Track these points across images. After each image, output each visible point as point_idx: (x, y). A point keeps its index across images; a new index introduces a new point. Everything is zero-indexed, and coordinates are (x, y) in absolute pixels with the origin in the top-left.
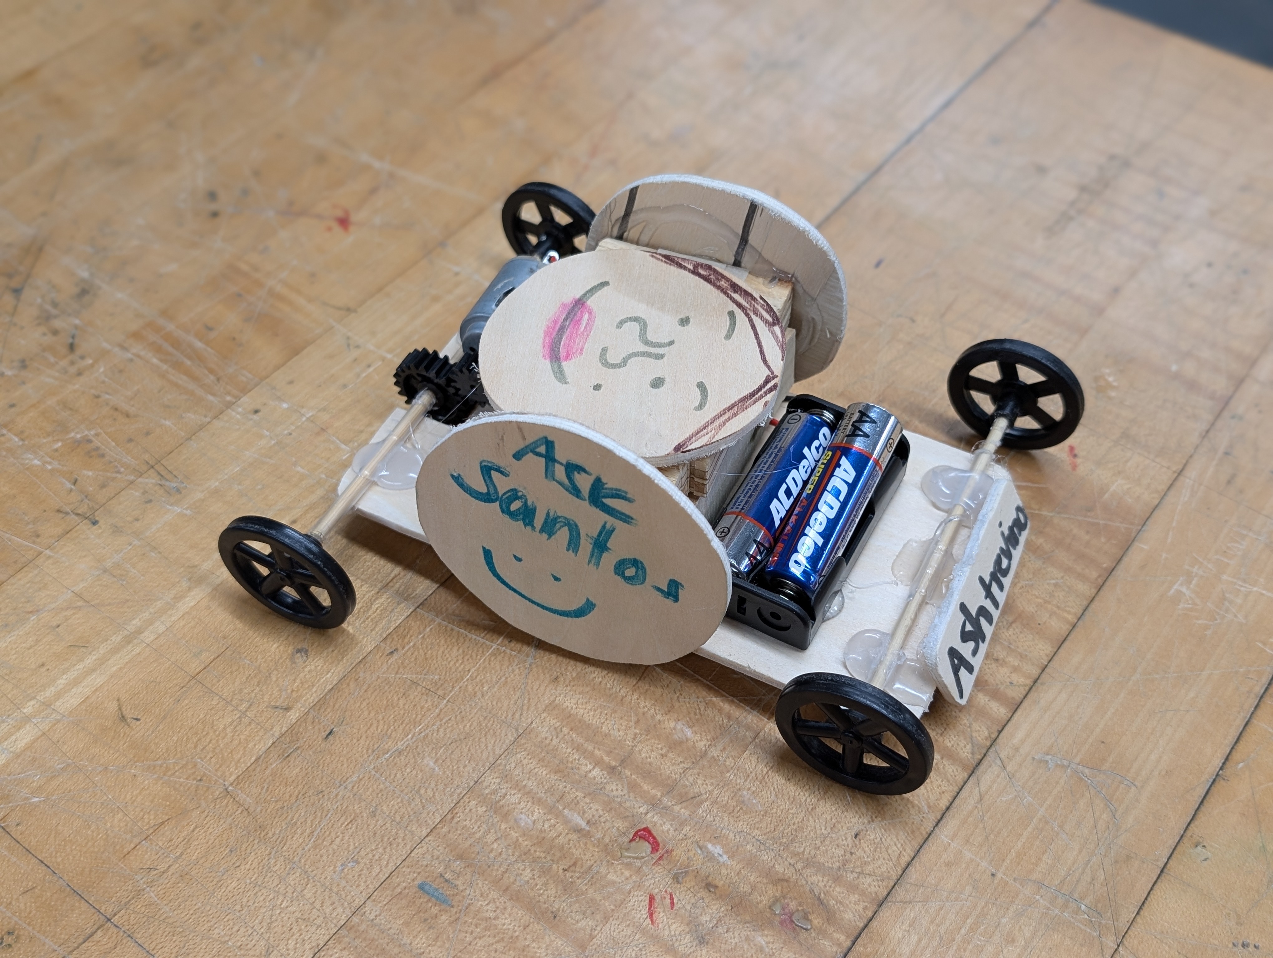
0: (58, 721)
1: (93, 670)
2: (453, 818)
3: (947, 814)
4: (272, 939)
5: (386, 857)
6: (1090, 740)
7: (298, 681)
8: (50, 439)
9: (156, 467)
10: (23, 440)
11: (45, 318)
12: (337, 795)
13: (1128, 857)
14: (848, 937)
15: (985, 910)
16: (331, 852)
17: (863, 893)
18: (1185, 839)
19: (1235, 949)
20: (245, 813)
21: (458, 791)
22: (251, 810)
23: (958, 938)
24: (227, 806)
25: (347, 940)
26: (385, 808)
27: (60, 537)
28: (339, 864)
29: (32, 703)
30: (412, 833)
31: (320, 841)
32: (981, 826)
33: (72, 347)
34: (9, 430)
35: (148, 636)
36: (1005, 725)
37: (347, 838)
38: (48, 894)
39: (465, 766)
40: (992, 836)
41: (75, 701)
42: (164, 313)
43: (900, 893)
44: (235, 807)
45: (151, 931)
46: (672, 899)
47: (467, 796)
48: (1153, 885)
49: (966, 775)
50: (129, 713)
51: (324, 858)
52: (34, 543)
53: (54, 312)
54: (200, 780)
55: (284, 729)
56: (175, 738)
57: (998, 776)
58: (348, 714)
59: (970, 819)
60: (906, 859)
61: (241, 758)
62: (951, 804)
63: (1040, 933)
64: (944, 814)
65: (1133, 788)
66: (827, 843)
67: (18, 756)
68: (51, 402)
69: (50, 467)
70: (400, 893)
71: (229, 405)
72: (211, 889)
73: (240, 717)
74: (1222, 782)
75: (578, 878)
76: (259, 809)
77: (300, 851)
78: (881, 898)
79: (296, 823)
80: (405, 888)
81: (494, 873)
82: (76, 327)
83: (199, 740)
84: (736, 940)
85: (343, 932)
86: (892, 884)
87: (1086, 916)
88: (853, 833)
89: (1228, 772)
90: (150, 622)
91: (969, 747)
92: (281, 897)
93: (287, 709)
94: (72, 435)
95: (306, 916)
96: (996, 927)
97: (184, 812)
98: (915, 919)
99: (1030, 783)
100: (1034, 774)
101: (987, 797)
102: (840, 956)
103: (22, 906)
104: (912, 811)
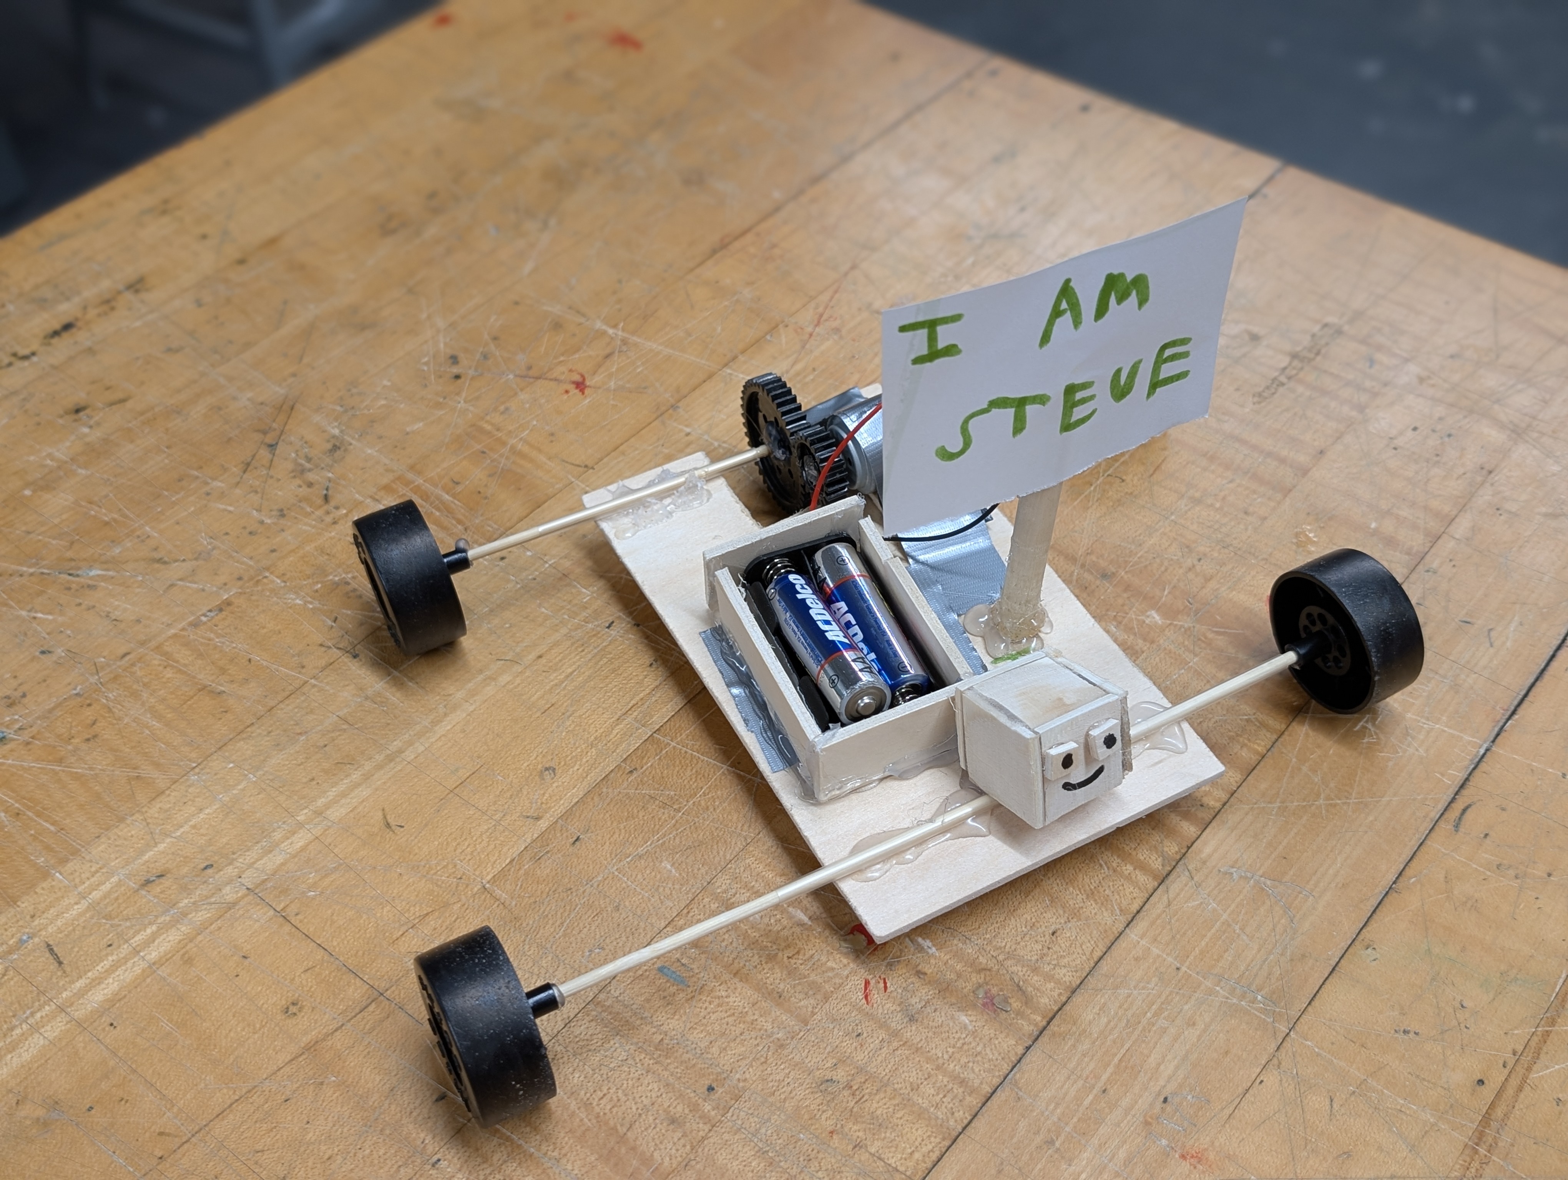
0: (329, 827)
1: (360, 785)
2: (688, 912)
3: (1137, 917)
5: (629, 945)
6: (1273, 856)
7: (547, 795)
8: (310, 581)
10: (285, 582)
11: (300, 471)
12: (584, 892)
13: (1304, 956)
14: (1043, 1018)
15: (1170, 998)
16: (579, 940)
17: (1058, 982)
18: (1357, 943)
19: (1397, 1035)
20: (501, 906)
21: (693, 890)
22: (507, 903)
23: (1144, 1021)
24: (485, 900)
25: (594, 1013)
26: (627, 903)
27: (323, 669)
28: (587, 950)
29: (306, 811)
30: (652, 924)
31: (569, 931)
32: (1168, 927)
33: (326, 499)
34: (272, 573)
35: (409, 755)
36: (1194, 842)
37: (593, 928)
38: (327, 972)
39: (699, 869)
40: (1178, 936)
41: (343, 811)
42: (412, 468)
43: (1092, 981)
44: (492, 902)
46: (885, 983)
47: (701, 894)
48: (1325, 981)
49: (1156, 884)
50: (392, 823)
51: (574, 945)
52: (300, 673)
53: (308, 465)
54: (461, 878)
55: (536, 835)
56: (436, 843)
57: (1186, 885)
58: (593, 823)
59: (1159, 921)
60: (1098, 954)
61: (496, 860)
62: (1141, 908)
63: (1219, 1018)
64: (1134, 917)
65: (1311, 898)
66: (1027, 938)
67: (294, 857)
68: (309, 548)
69: (311, 606)
70: (642, 975)
73: (495, 825)
74: (1395, 894)
75: (801, 964)
76: (514, 903)
77: (552, 940)
78: (1074, 985)
79: (547, 916)
80: (646, 971)
81: (726, 959)
82: (330, 480)
83: (458, 844)
84: (943, 1018)
85: (591, 1006)
86: (1085, 974)
87: (1262, 1005)
88: (1051, 932)
89: (1400, 885)
90: (410, 743)
91: (1160, 860)
92: (535, 977)
93: (538, 818)
94: (331, 577)
96: (1179, 1013)
97: (446, 905)
98: (1105, 1004)
99: (1215, 892)
100: (1219, 884)
101: (1175, 903)
102: (1036, 1033)
103: (304, 982)
104: (1105, 914)
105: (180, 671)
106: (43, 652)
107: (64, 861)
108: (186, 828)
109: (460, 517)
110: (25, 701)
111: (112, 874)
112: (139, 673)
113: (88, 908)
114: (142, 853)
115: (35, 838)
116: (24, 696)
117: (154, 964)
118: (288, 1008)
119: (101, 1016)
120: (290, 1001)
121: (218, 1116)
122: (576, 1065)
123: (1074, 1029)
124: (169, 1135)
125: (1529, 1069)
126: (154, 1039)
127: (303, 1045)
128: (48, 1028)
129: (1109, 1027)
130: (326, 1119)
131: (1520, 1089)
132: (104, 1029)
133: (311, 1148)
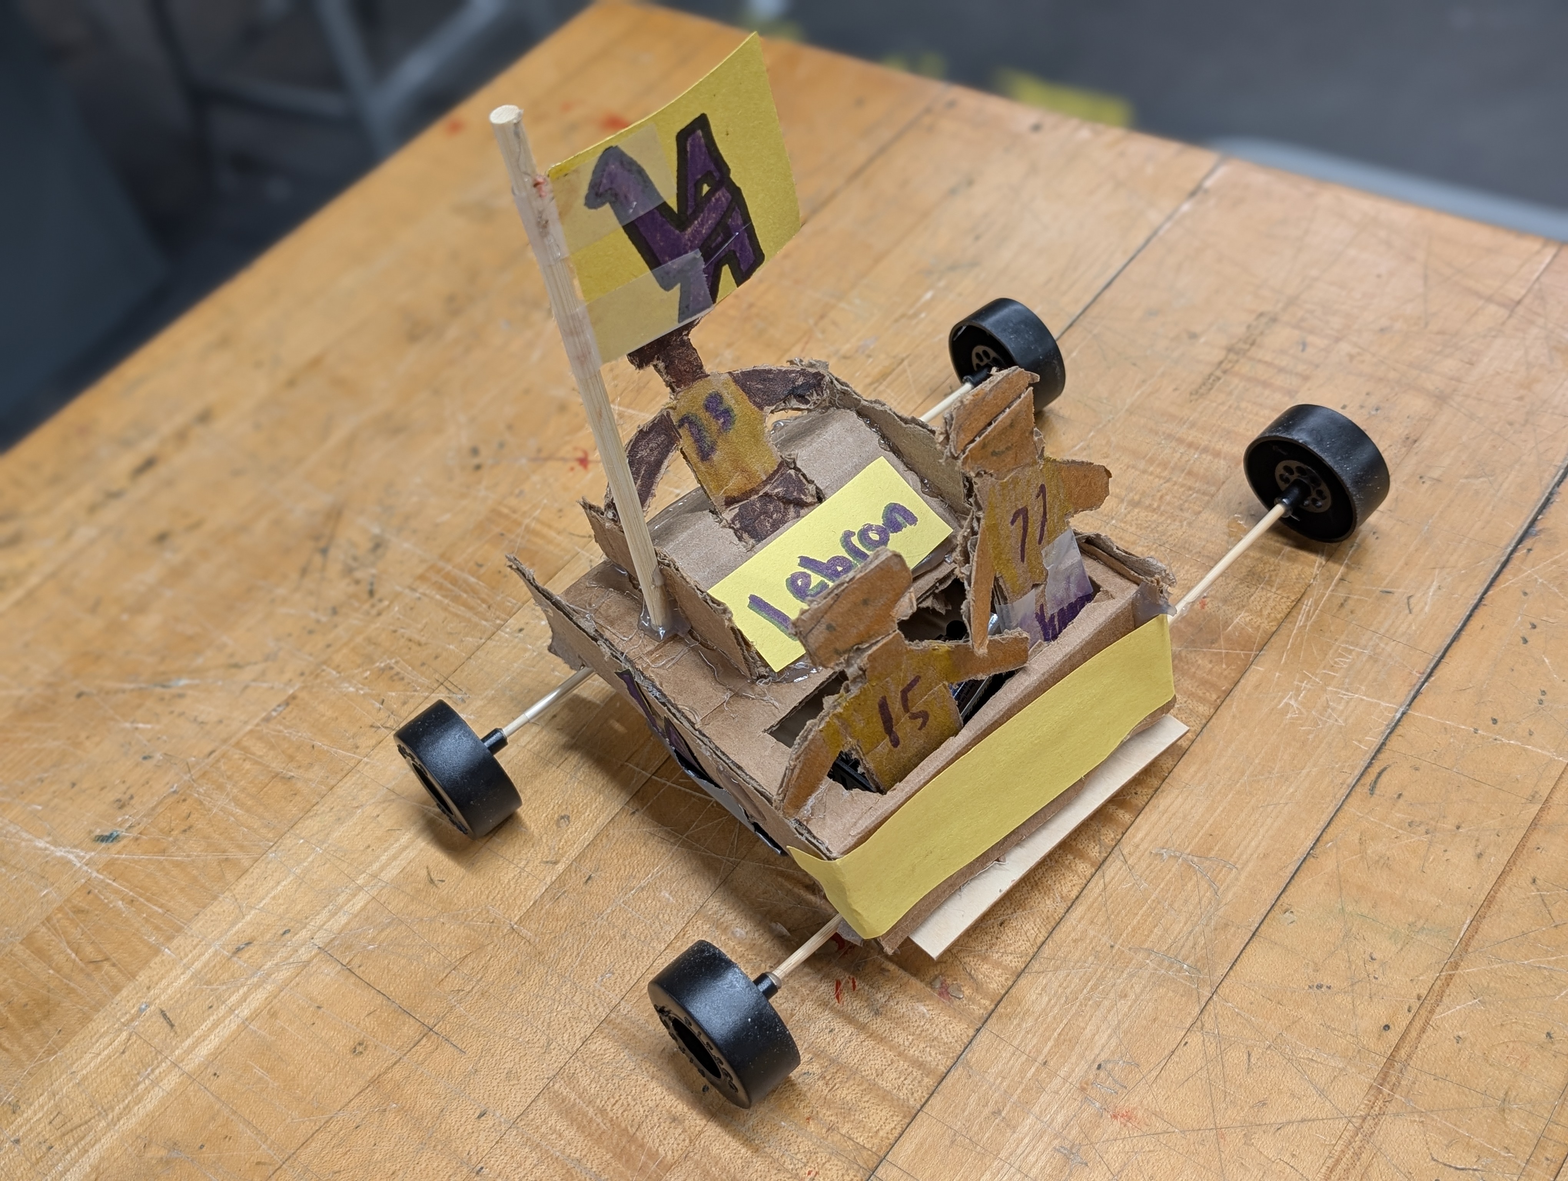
0: (384, 888)
1: (407, 847)
2: (684, 935)
3: (1076, 902)
4: (551, 1035)
5: (634, 968)
6: (1200, 834)
7: (563, 841)
8: (361, 669)
9: (445, 683)
10: (339, 673)
11: (348, 571)
12: (596, 924)
13: (1226, 925)
14: (992, 1001)
15: (1104, 973)
16: (593, 967)
17: (1005, 968)
18: (1276, 908)
19: (1311, 990)
20: (527, 944)
21: (688, 914)
22: (532, 941)
23: (1081, 997)
24: (513, 940)
25: (607, 1030)
26: (632, 931)
27: (374, 747)
28: (599, 976)
29: (363, 875)
30: (654, 948)
31: (584, 960)
32: (1104, 909)
33: (371, 593)
34: (329, 666)
36: (1128, 828)
37: (604, 956)
38: (386, 1014)
39: (693, 895)
40: (1113, 917)
41: (395, 872)
42: (442, 556)
43: (1036, 966)
44: (519, 940)
45: (462, 1035)
46: (854, 983)
47: (695, 918)
48: (1246, 946)
49: (1093, 870)
50: (436, 878)
51: (588, 972)
52: (355, 753)
53: (354, 564)
54: (492, 922)
55: (554, 878)
56: (472, 892)
57: (1120, 869)
58: (602, 862)
59: (1095, 904)
60: (1041, 939)
61: (522, 903)
62: (1080, 894)
63: (1148, 989)
64: (1073, 903)
65: (1234, 870)
66: (978, 931)
67: (356, 916)
68: (359, 639)
69: (362, 692)
71: (499, 627)
72: (504, 1002)
73: (520, 873)
74: (1312, 859)
76: (537, 940)
77: (569, 969)
78: (1019, 970)
79: (565, 948)
82: (373, 576)
83: (490, 892)
84: (904, 1010)
85: (604, 1025)
86: (1029, 959)
87: (1187, 973)
88: (1000, 923)
89: (1317, 851)
91: (1101, 849)
92: (557, 1004)
93: (556, 863)
94: (377, 664)
95: (576, 1016)
96: (1112, 987)
97: (482, 947)
98: (1046, 984)
99: (1147, 872)
100: (1150, 865)
101: (1110, 886)
102: (986, 1016)
103: (367, 1024)
104: (1048, 902)
105: (256, 763)
106: (145, 758)
107: (170, 938)
108: (267, 900)
109: (484, 596)
110: (133, 802)
111: (208, 946)
112: (223, 768)
113: (192, 978)
114: (233, 924)
115: (147, 920)
116: (132, 797)
117: (247, 1019)
118: (355, 1048)
119: (206, 1068)
120: (357, 1042)
121: (303, 1145)
122: (592, 1077)
123: (1019, 1009)
124: (264, 1164)
125: (1432, 1012)
126: (249, 1084)
127: (368, 1078)
128: (166, 1081)
129: (1050, 1005)
130: (389, 1141)
131: (1423, 1030)
132: (209, 1079)
133: (378, 1166)
